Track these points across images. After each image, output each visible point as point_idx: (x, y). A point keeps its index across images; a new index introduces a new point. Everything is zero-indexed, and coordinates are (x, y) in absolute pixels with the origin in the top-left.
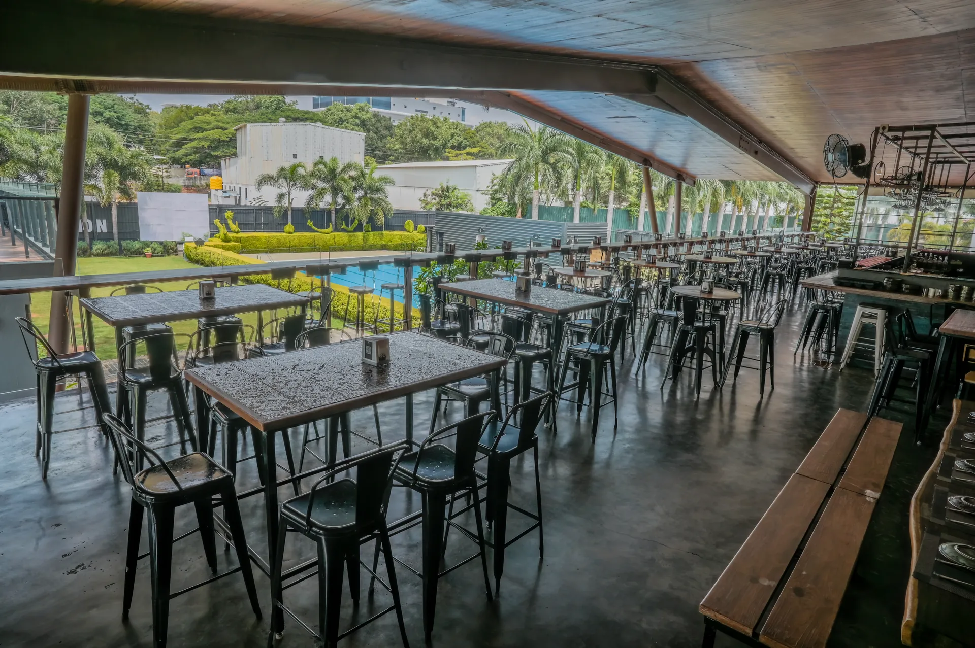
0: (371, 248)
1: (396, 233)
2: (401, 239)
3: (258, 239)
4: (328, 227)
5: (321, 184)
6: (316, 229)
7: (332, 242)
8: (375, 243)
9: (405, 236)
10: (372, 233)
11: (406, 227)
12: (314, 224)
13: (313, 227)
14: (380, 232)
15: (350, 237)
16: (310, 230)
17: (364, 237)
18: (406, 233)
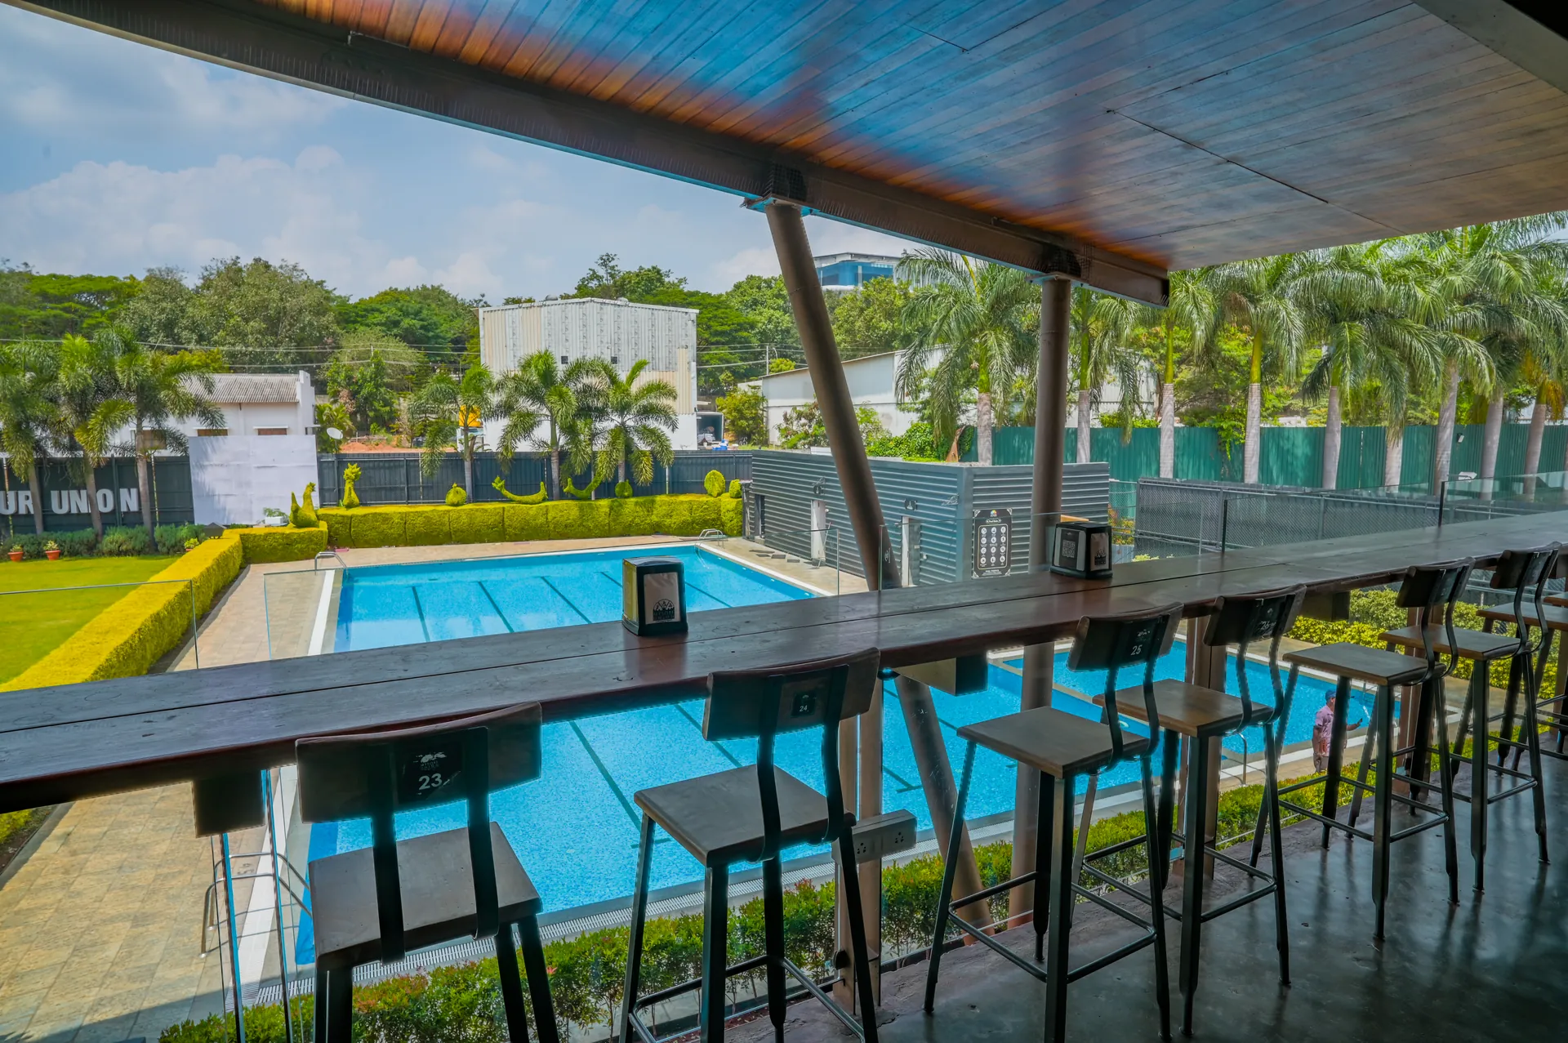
0: (627, 531)
1: (682, 498)
2: (691, 510)
3: (386, 518)
4: (537, 490)
5: (525, 404)
6: (510, 495)
7: (541, 520)
8: (637, 520)
9: (700, 504)
10: (633, 500)
11: (707, 485)
12: (507, 487)
13: (505, 492)
14: (650, 498)
15: (581, 509)
16: (497, 497)
17: (611, 508)
18: (704, 498)
